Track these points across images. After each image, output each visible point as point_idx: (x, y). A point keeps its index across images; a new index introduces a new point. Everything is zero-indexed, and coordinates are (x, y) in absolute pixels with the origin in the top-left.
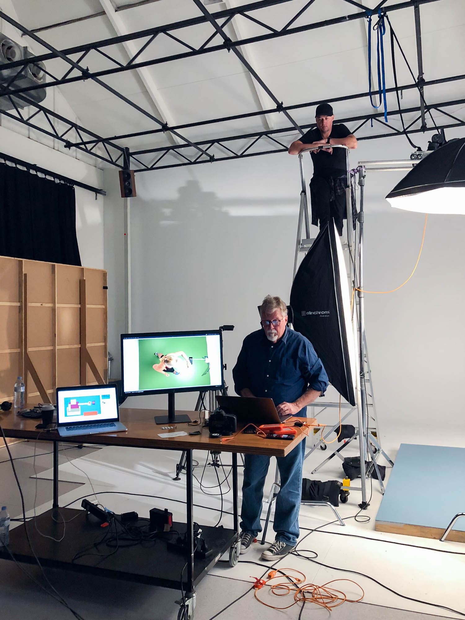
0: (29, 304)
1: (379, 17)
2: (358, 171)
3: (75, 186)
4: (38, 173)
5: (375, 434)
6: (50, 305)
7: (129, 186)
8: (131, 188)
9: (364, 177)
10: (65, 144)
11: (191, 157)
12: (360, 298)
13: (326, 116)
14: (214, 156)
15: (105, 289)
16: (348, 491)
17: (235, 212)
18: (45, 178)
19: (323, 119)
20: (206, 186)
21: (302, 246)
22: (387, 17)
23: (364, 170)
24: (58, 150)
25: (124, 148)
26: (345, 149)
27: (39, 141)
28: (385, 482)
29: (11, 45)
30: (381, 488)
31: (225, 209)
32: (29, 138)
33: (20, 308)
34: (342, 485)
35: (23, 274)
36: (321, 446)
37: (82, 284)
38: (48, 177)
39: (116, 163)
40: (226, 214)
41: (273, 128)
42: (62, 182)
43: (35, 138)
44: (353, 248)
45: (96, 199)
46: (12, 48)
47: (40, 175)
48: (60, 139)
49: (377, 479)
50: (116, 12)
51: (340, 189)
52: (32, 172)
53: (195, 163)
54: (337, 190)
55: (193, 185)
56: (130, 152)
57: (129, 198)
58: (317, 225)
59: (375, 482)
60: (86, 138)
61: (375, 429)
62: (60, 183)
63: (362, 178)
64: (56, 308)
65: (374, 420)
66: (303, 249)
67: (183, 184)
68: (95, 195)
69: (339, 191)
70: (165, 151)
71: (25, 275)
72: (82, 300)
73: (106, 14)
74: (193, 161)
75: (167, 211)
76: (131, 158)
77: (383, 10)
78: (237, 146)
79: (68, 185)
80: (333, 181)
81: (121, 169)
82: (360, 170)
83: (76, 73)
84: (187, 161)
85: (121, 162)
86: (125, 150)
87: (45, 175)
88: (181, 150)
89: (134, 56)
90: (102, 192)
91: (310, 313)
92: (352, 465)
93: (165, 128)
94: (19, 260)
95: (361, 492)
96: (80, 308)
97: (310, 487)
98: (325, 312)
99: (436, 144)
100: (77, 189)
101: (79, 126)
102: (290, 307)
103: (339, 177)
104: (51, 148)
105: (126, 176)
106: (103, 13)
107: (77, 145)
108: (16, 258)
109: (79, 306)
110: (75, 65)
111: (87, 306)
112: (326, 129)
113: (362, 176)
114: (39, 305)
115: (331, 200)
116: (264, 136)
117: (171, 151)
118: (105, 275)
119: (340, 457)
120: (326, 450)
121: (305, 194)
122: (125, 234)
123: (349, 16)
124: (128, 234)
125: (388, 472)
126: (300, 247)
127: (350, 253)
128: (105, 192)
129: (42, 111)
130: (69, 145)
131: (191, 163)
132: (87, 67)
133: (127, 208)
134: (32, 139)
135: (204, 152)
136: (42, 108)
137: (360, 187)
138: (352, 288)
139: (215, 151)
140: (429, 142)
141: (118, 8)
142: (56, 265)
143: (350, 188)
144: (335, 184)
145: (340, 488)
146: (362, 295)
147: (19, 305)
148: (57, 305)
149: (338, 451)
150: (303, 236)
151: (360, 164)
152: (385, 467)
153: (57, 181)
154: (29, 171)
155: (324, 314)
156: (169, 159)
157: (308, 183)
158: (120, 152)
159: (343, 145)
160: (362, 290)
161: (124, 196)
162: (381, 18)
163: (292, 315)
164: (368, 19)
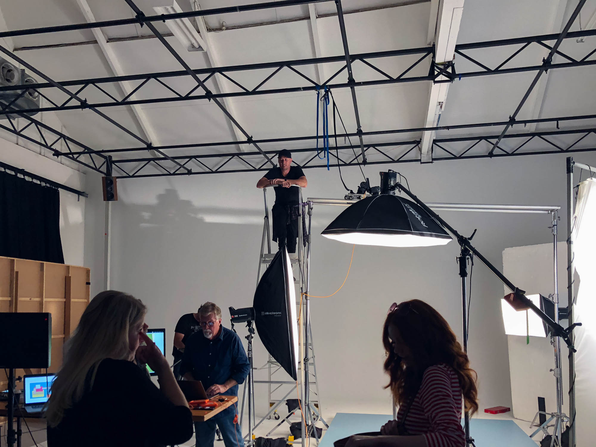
0: (20, 299)
1: (325, 91)
2: (307, 204)
3: (59, 189)
4: (25, 177)
5: (317, 406)
6: (38, 299)
7: (111, 190)
8: (113, 192)
9: (312, 209)
10: (53, 152)
11: (170, 168)
12: (307, 300)
13: (286, 158)
14: (191, 170)
15: (88, 284)
16: (292, 445)
17: (209, 219)
18: (32, 182)
19: (283, 160)
20: (183, 195)
21: (264, 259)
22: (331, 92)
23: (312, 203)
24: (44, 156)
25: (108, 156)
26: (298, 187)
27: (26, 147)
28: (320, 440)
29: (10, 68)
30: (317, 443)
31: (200, 216)
32: (17, 144)
33: (11, 302)
34: (288, 441)
35: (15, 272)
36: (275, 417)
37: (67, 281)
38: (35, 181)
39: (100, 170)
40: (201, 221)
41: (243, 150)
42: (48, 185)
43: (23, 144)
44: (302, 263)
45: (78, 200)
46: (12, 72)
47: (27, 178)
48: (50, 148)
49: (315, 437)
50: (107, 42)
51: (294, 216)
52: (20, 176)
53: (174, 174)
54: (293, 216)
55: (171, 194)
56: (113, 160)
57: (110, 202)
58: (277, 242)
59: (313, 440)
60: (75, 148)
61: (317, 401)
62: (46, 186)
63: (310, 210)
64: (44, 302)
65: (316, 394)
66: (265, 262)
67: (162, 192)
68: (78, 196)
69: (294, 217)
70: (146, 162)
71: (17, 273)
72: (67, 294)
73: (98, 43)
74: (172, 172)
75: (146, 215)
76: (113, 166)
77: (328, 87)
78: (212, 163)
79: (54, 188)
80: (289, 209)
81: (103, 175)
82: (309, 203)
83: (74, 102)
84: (166, 172)
85: (104, 169)
86: (108, 158)
87: (32, 179)
88: (161, 162)
89: (129, 94)
90: (84, 194)
91: (267, 313)
92: (297, 428)
93: (150, 147)
94: (11, 260)
95: (301, 445)
96: (65, 302)
97: (264, 443)
98: (278, 313)
99: (364, 189)
100: (61, 191)
101: (67, 137)
102: (253, 309)
103: (294, 206)
104: (38, 153)
105: (109, 182)
106: (95, 42)
107: (66, 155)
108: (9, 258)
109: (64, 300)
110: (73, 96)
111: (72, 300)
112: (285, 167)
113: (310, 208)
114: (28, 299)
115: (288, 224)
116: (236, 157)
117: (152, 162)
118: (88, 272)
119: (289, 422)
120: (280, 419)
121: (268, 218)
122: (106, 234)
123: (303, 88)
124: (108, 234)
125: (323, 432)
126: (263, 260)
127: (300, 266)
128: (87, 194)
129: (34, 124)
130: (57, 153)
131: (170, 174)
132: (86, 98)
133: (108, 211)
134: (20, 146)
135: (182, 166)
136: (33, 121)
137: (308, 216)
138: (301, 293)
139: (192, 165)
140: (358, 187)
141: (109, 39)
142: (45, 263)
143: (302, 216)
144: (291, 211)
145: (286, 442)
146: (308, 298)
147: (10, 300)
148: (44, 300)
149: (287, 418)
150: (266, 252)
151: (309, 200)
152: (321, 429)
153: (43, 184)
154: (17, 174)
155: (278, 315)
156: (150, 169)
157: (270, 208)
158: (103, 160)
159: (296, 185)
160: (308, 294)
161: (106, 199)
162: (327, 92)
163: (254, 315)
164: (317, 92)
